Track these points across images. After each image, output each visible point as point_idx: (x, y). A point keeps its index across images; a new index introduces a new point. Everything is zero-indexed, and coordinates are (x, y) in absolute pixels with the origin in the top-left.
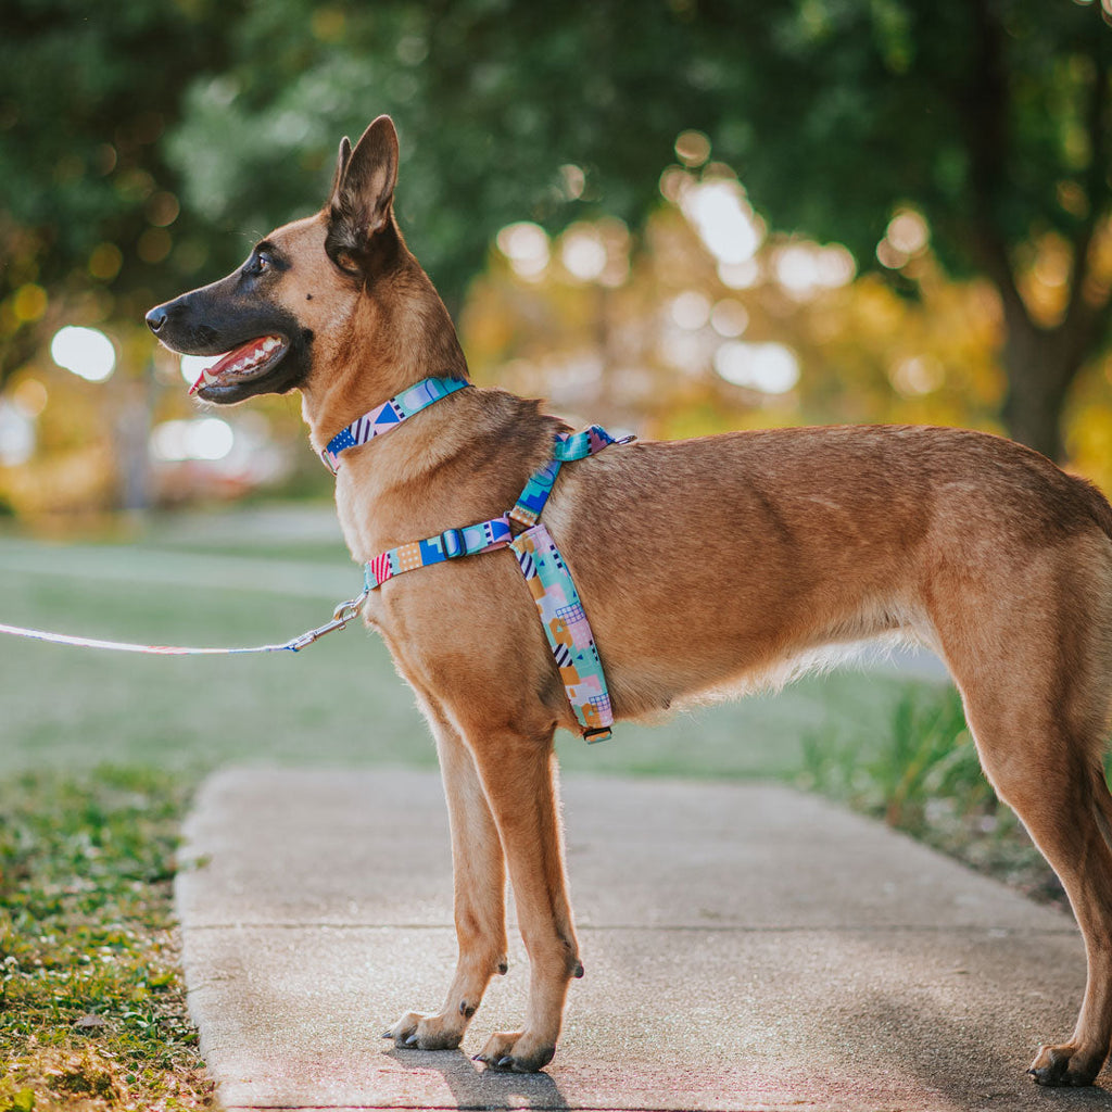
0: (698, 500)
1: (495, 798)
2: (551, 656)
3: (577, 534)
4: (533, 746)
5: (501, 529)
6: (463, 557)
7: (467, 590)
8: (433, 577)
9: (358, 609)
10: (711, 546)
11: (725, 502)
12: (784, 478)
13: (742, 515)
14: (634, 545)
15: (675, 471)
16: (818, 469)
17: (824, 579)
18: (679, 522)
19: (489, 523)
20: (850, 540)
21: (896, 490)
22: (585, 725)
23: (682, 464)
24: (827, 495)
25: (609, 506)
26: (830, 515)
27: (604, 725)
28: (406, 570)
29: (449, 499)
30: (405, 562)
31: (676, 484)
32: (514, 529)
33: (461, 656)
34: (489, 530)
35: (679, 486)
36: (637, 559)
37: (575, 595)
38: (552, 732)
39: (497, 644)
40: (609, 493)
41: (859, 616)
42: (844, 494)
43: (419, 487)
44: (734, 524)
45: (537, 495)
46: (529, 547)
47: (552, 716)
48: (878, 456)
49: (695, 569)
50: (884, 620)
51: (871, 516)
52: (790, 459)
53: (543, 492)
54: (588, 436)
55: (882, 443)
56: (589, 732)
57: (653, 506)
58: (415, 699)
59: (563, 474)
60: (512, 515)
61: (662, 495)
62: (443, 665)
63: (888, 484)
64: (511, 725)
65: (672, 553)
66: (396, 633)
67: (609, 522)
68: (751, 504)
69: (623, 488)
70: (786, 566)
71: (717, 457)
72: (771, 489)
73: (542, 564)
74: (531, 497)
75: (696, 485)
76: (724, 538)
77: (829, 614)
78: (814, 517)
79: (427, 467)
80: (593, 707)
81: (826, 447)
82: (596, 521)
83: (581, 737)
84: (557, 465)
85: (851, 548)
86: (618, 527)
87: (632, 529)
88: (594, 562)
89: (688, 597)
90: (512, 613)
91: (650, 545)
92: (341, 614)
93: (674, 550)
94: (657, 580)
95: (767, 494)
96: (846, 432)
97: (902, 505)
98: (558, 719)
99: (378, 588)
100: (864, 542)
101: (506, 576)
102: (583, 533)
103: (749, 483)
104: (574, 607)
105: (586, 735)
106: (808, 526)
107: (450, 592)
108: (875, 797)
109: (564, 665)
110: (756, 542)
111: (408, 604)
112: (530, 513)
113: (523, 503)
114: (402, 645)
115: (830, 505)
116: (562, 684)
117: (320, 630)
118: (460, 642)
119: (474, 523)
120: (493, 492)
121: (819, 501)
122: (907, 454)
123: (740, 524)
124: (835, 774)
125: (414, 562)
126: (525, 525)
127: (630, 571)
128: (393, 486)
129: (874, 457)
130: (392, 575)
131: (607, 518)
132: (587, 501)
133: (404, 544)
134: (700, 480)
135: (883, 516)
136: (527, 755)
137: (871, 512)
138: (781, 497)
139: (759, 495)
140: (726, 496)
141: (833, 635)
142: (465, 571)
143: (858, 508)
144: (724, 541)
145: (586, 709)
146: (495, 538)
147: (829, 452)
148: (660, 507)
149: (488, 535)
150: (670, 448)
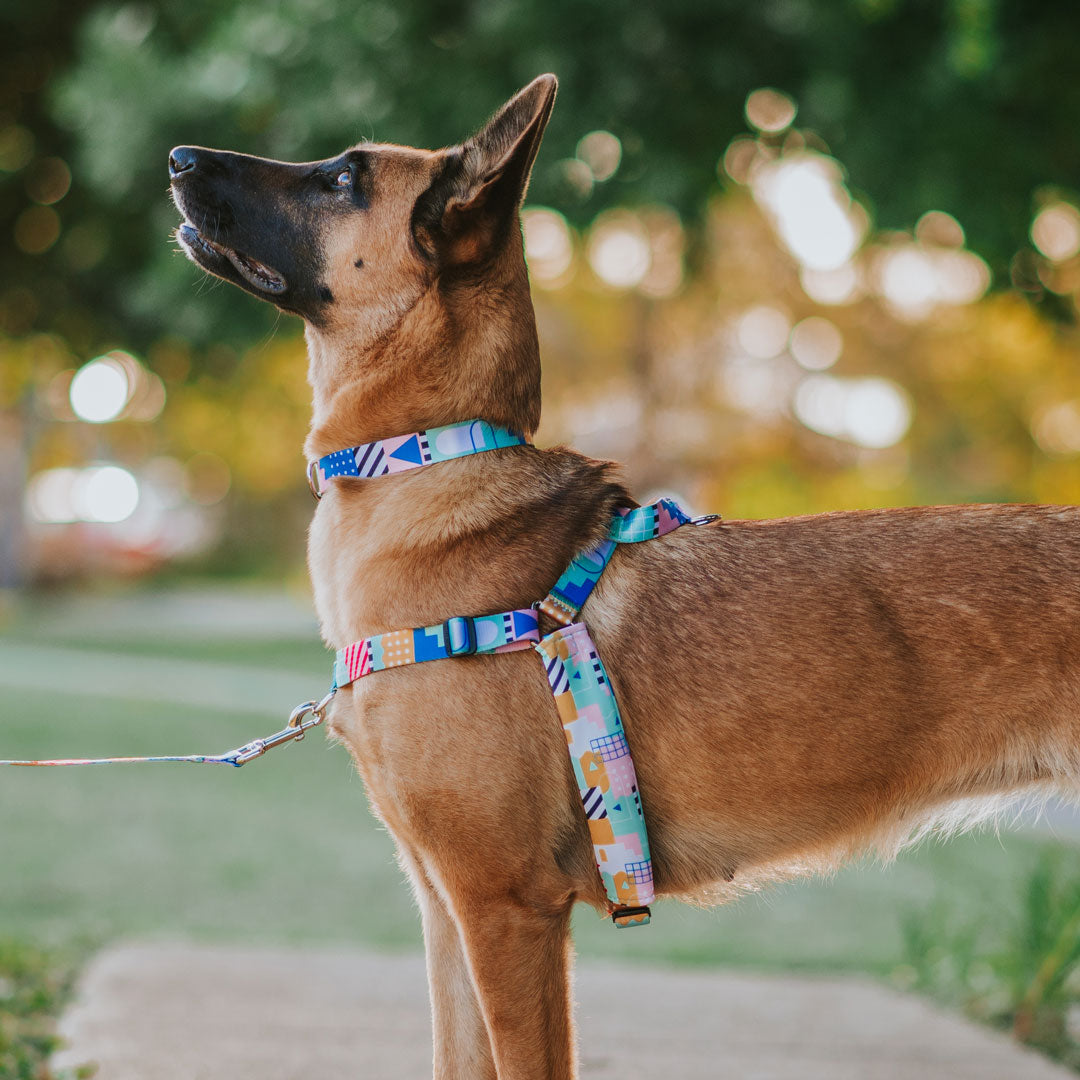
0: (790, 600)
1: (486, 991)
2: (576, 803)
3: (627, 640)
4: (541, 924)
5: (527, 624)
6: (471, 654)
7: (471, 702)
8: (428, 680)
9: (321, 713)
10: (805, 662)
11: (824, 602)
12: (904, 572)
13: (847, 620)
14: (700, 659)
15: (762, 560)
16: (950, 561)
17: (954, 711)
18: (762, 628)
19: (511, 614)
20: (990, 656)
21: (1053, 589)
22: (616, 901)
23: (772, 552)
24: (961, 596)
25: (674, 606)
26: (964, 623)
27: (642, 903)
28: (391, 665)
29: (467, 579)
30: (391, 654)
31: (764, 577)
32: (543, 625)
33: (452, 795)
34: (511, 623)
35: (766, 580)
36: (705, 677)
37: (618, 722)
38: (567, 908)
39: (503, 780)
40: (675, 589)
41: (999, 764)
42: (984, 595)
43: (429, 560)
44: (834, 631)
45: (579, 583)
46: (563, 652)
47: (570, 884)
48: (1029, 544)
49: (781, 693)
50: (1033, 770)
51: (1019, 625)
52: (914, 547)
53: (588, 580)
54: (656, 512)
55: (1036, 527)
56: (621, 912)
57: (731, 607)
58: (395, 851)
59: (618, 559)
60: (543, 606)
61: (744, 591)
62: (428, 803)
63: (1042, 581)
64: (514, 894)
65: (753, 671)
66: (368, 752)
67: (671, 627)
68: (860, 606)
69: (693, 582)
70: (904, 690)
71: (817, 542)
72: (887, 586)
73: (577, 676)
74: (570, 585)
75: (788, 579)
76: (821, 649)
77: (958, 759)
78: (943, 625)
79: (445, 535)
80: (629, 877)
81: (960, 531)
82: (654, 625)
83: (608, 917)
84: (610, 547)
85: (990, 669)
86: (682, 634)
87: (700, 638)
88: (647, 680)
89: (769, 730)
90: (529, 741)
91: (723, 659)
92: (298, 721)
93: (755, 666)
94: (729, 707)
95: (881, 592)
96: (988, 513)
97: (1060, 610)
98: (578, 889)
99: (349, 686)
100: (1009, 661)
101: (525, 690)
102: (637, 641)
103: (859, 579)
104: (616, 738)
105: (616, 915)
106: (936, 637)
107: (447, 702)
108: (999, 999)
109: (595, 817)
110: (864, 657)
111: (391, 714)
112: (567, 607)
113: (559, 593)
114: (374, 768)
115: (965, 608)
116: (590, 844)
117: (270, 739)
118: (453, 774)
119: (491, 612)
120: (521, 575)
121: (951, 604)
122: (1069, 542)
123: (842, 632)
124: (945, 968)
125: (404, 656)
126: (558, 622)
127: (695, 695)
128: (391, 550)
129: (1025, 546)
130: (371, 671)
131: (669, 623)
132: (645, 597)
133: (392, 630)
134: (794, 572)
135: (1036, 625)
136: (532, 936)
137: (1020, 620)
138: (900, 597)
139: (873, 594)
140: (825, 593)
141: (966, 788)
142: (470, 674)
143: (1002, 614)
144: (822, 654)
145: (619, 879)
146: (517, 636)
147: (964, 538)
148: (739, 608)
149: (508, 629)
150: (759, 529)
